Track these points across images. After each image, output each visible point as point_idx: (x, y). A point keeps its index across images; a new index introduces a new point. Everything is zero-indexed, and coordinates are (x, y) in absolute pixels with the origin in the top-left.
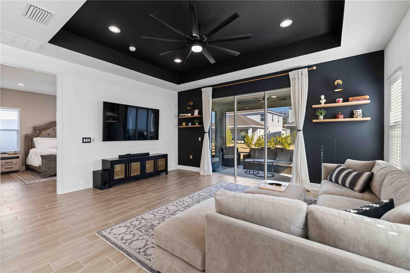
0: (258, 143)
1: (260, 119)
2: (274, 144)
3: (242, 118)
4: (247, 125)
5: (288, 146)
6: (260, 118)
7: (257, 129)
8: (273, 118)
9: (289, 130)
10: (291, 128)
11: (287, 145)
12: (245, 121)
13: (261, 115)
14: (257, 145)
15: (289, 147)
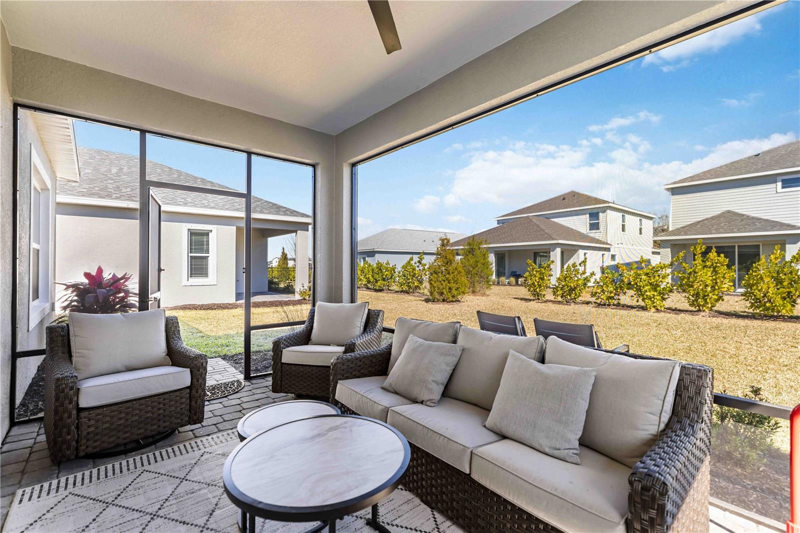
0: (564, 286)
1: (588, 225)
2: (612, 289)
3: (538, 223)
4: (549, 240)
5: (658, 298)
6: (588, 221)
7: (578, 250)
8: (623, 221)
9: (669, 250)
10: (675, 245)
11: (656, 294)
12: (543, 230)
13: (590, 214)
14: (560, 292)
15: (664, 299)
